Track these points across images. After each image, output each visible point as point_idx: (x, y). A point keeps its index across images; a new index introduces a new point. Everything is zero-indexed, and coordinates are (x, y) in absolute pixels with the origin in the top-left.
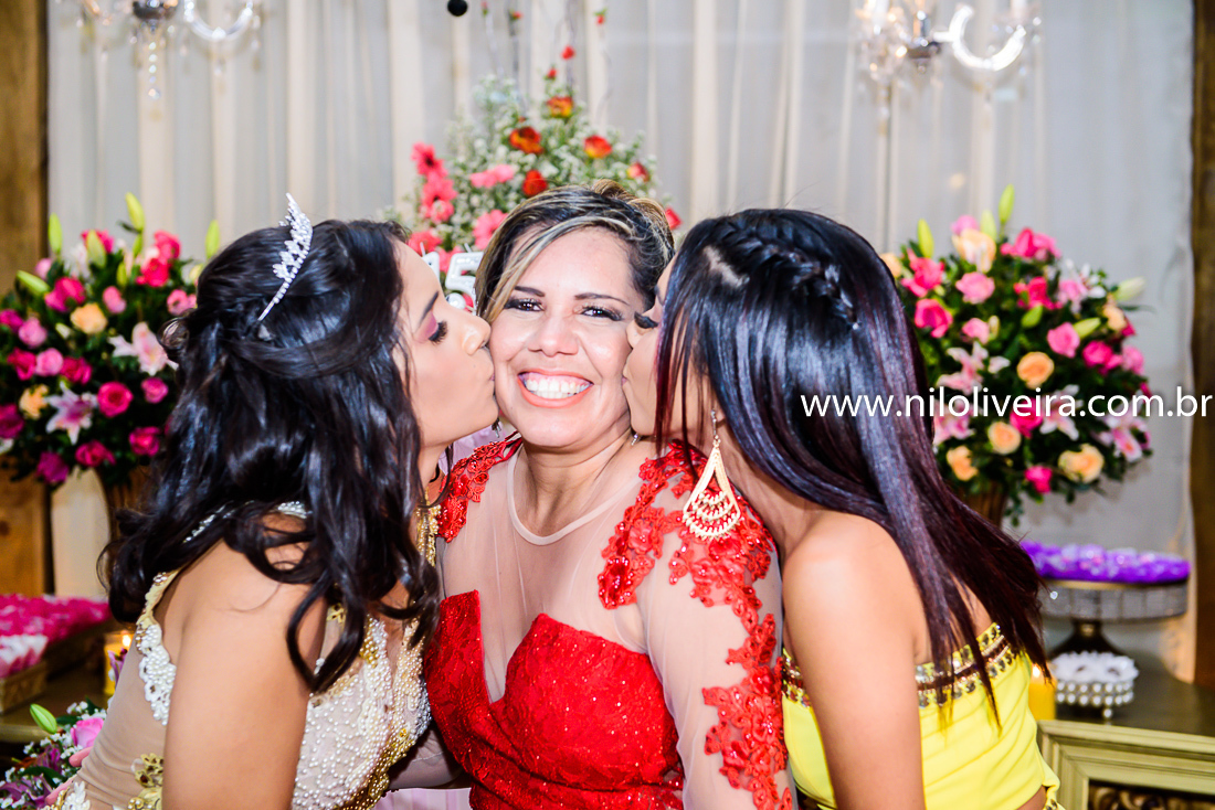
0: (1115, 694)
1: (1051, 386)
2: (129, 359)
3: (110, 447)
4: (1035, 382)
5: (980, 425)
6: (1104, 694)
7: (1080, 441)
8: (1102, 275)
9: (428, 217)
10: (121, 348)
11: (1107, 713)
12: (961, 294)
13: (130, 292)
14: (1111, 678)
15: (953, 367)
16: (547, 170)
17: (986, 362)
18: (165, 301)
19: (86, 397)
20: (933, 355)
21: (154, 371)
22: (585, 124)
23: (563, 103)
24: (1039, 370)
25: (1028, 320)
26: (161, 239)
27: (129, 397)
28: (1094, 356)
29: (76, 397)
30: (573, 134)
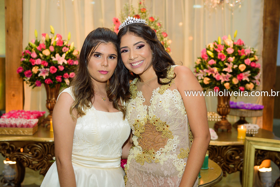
0: (255, 132)
1: (245, 71)
2: (56, 61)
3: (52, 80)
4: (242, 70)
5: (231, 79)
6: (253, 132)
7: (250, 82)
8: (253, 49)
10: (54, 59)
11: (254, 135)
12: (227, 52)
13: (56, 47)
14: (255, 129)
15: (226, 67)
17: (233, 66)
18: (62, 49)
19: (47, 69)
20: (222, 64)
21: (61, 64)
22: (148, 14)
23: (144, 10)
24: (243, 67)
25: (242, 58)
26: (58, 36)
27: (56, 69)
28: (253, 65)
29: (45, 69)
30: (145, 16)
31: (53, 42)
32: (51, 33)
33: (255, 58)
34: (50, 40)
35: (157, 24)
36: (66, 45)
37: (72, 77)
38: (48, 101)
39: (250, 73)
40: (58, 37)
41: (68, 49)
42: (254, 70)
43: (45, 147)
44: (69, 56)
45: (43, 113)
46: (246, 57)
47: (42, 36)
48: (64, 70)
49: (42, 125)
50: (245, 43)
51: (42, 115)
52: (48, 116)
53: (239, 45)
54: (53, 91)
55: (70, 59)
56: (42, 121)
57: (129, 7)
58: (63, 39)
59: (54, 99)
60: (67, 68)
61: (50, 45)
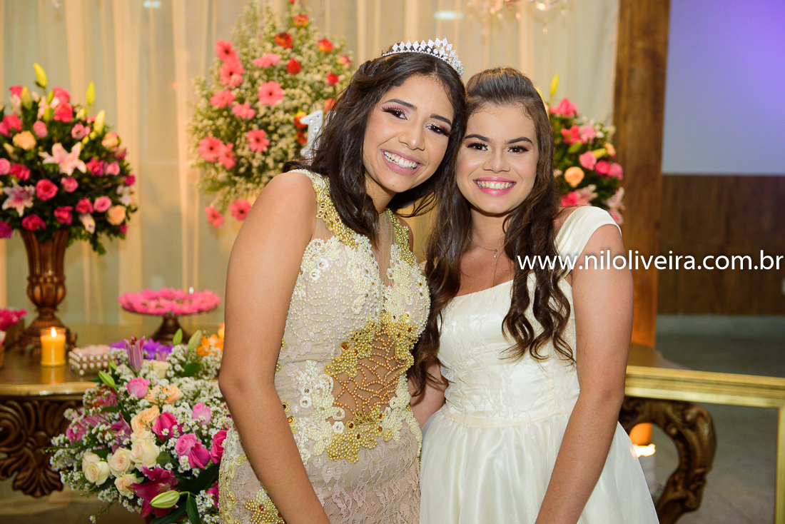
1: (583, 185)
2: (55, 165)
3: (44, 219)
4: (574, 183)
8: (601, 125)
9: (228, 84)
10: (48, 160)
13: (51, 124)
16: (298, 58)
18: (71, 131)
19: (27, 188)
21: (70, 172)
22: (315, 31)
23: (303, 19)
24: (576, 176)
25: (573, 149)
26: (57, 93)
27: (55, 189)
28: (603, 169)
29: (21, 188)
30: (307, 37)
31: (42, 112)
32: (38, 84)
33: (606, 149)
34: (35, 106)
35: (340, 60)
36: (83, 119)
37: (103, 209)
38: (33, 280)
39: (594, 192)
40: (58, 96)
41: (88, 130)
42: (605, 182)
43: (26, 409)
44: (91, 151)
45: (19, 314)
46: (584, 149)
47: (10, 93)
48: (78, 189)
49: (17, 348)
50: (579, 111)
51: (15, 319)
52: (33, 323)
53: (564, 117)
54: (49, 250)
55: (96, 158)
56: (17, 335)
57: (261, 11)
58: (74, 102)
59: (50, 273)
60: (86, 184)
61: (34, 119)
